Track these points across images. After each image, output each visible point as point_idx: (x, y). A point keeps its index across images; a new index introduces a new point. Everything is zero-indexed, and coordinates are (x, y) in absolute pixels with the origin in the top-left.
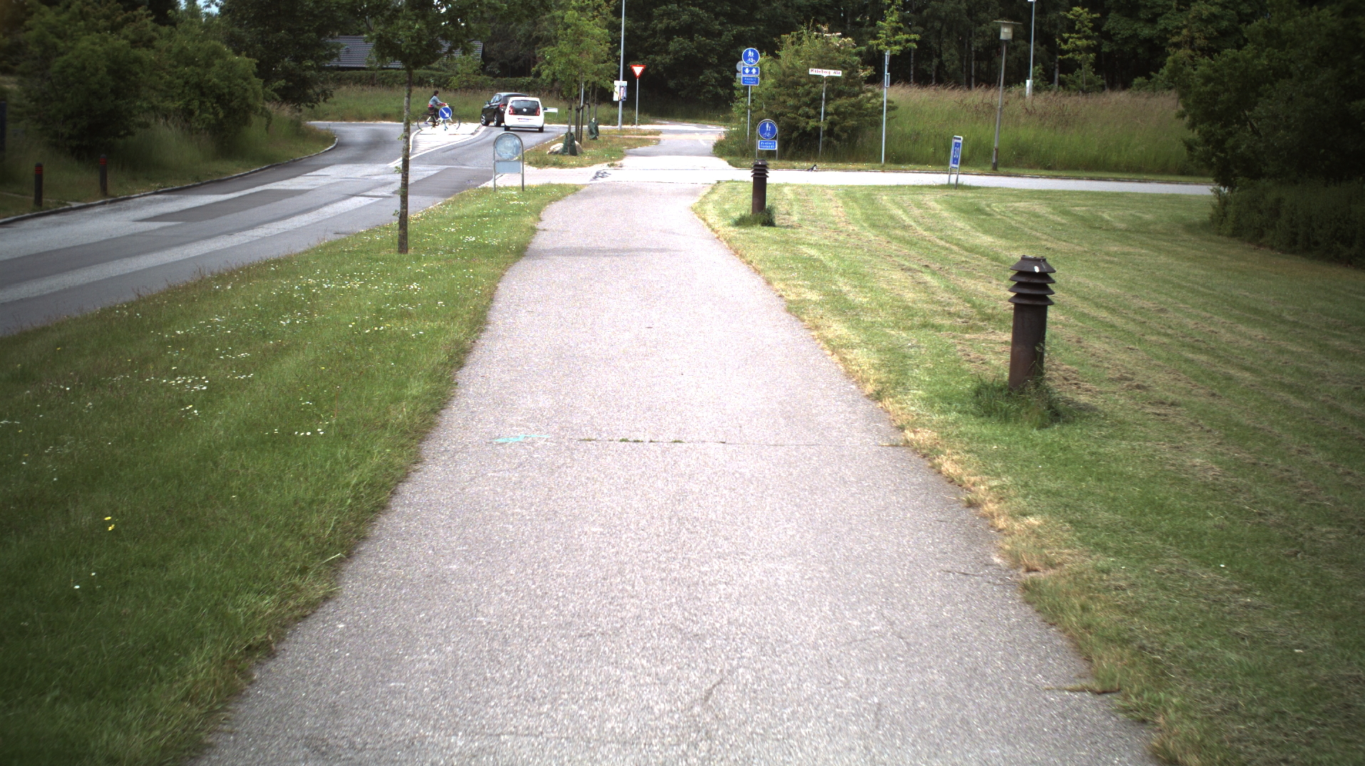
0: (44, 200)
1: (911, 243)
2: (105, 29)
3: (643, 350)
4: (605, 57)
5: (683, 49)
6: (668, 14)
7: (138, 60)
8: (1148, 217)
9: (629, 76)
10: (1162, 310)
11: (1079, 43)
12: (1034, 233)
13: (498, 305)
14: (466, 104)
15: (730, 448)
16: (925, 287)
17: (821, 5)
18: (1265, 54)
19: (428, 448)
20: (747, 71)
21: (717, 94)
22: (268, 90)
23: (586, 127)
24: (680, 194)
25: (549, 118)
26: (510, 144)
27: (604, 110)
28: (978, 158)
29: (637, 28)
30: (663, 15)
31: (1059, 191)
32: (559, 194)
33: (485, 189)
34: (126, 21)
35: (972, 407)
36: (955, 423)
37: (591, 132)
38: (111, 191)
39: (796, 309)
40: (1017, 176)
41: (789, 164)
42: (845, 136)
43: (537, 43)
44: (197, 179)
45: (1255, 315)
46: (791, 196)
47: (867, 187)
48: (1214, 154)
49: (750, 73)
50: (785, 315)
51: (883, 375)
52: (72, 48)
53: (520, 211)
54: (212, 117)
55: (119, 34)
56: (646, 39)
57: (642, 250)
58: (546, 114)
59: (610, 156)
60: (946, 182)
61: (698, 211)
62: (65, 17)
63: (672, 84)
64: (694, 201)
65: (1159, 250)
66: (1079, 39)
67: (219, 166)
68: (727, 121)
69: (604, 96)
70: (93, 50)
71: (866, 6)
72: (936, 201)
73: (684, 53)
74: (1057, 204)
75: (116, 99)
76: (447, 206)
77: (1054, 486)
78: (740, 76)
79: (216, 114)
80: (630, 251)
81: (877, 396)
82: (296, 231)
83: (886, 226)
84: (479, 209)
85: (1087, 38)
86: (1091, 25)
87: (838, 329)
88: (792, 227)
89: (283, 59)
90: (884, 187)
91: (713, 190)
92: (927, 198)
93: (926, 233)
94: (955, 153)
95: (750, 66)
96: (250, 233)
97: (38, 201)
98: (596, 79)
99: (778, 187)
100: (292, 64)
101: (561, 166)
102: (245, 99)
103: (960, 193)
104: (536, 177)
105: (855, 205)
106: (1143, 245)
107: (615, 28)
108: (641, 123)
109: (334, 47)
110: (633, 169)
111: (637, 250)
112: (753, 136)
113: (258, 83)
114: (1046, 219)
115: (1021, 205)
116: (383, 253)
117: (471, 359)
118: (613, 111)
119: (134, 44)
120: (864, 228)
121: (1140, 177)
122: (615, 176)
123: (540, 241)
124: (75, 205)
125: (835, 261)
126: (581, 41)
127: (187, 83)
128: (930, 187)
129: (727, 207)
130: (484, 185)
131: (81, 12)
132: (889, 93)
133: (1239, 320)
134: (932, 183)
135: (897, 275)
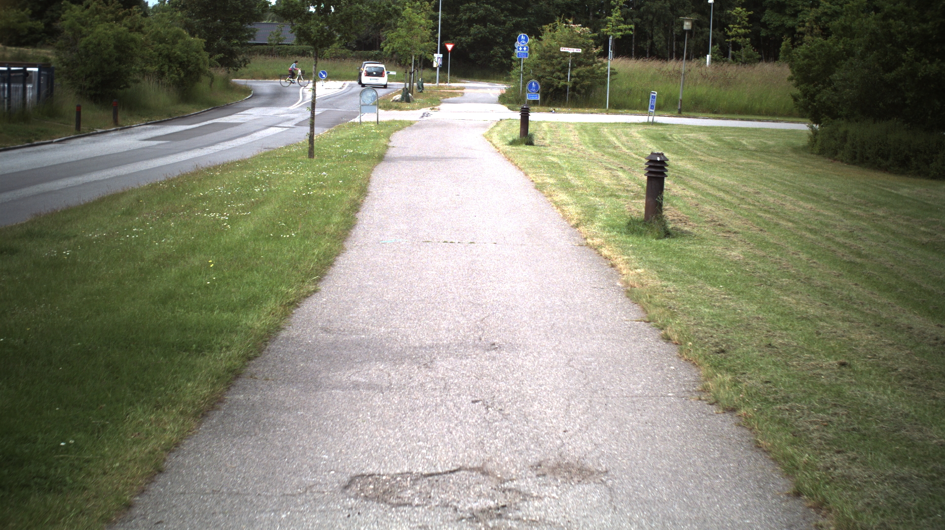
0: (82, 128)
1: (617, 156)
2: (112, 20)
3: (455, 206)
4: (428, 39)
5: (480, 33)
6: (470, 9)
7: (133, 40)
8: (771, 143)
9: (444, 51)
10: (758, 193)
11: (739, 31)
12: (695, 151)
13: (373, 184)
14: (335, 68)
15: (498, 246)
16: (617, 178)
17: (572, 3)
18: (841, 41)
19: (347, 245)
20: (521, 49)
21: (502, 62)
22: (213, 60)
23: (415, 84)
24: (477, 127)
25: (391, 78)
26: (370, 94)
27: (426, 73)
28: (668, 105)
29: (449, 18)
30: (466, 10)
31: (718, 127)
32: (400, 126)
33: (354, 123)
34: (125, 14)
35: (625, 230)
36: (614, 236)
37: (419, 88)
38: (120, 122)
39: (540, 187)
40: (694, 117)
41: (546, 109)
42: (583, 91)
43: (382, 28)
44: (170, 115)
45: (813, 196)
46: (546, 129)
47: (595, 124)
48: (809, 104)
49: (523, 50)
50: (533, 190)
51: (581, 217)
52: (91, 32)
53: (377, 136)
54: (176, 76)
55: (121, 24)
56: (455, 26)
57: (453, 158)
58: (389, 76)
59: (432, 103)
60: (646, 121)
61: (488, 137)
62: (87, 12)
63: (472, 56)
64: (485, 131)
65: (771, 162)
66: (739, 28)
67: (182, 107)
68: (508, 80)
69: (427, 64)
70: (106, 34)
71: (603, 4)
72: (638, 132)
73: (480, 36)
74: (714, 135)
75: (120, 64)
76: (331, 133)
77: (654, 259)
78: (517, 51)
79: (179, 75)
80: (446, 158)
81: (577, 226)
82: (240, 147)
83: (604, 147)
84: (351, 135)
85: (745, 28)
86: (747, 19)
87: (563, 197)
88: (544, 146)
89: (218, 39)
90: (607, 124)
91: (497, 125)
92: (633, 130)
93: (627, 151)
94: (652, 102)
95: (523, 45)
96: (213, 148)
97: (78, 127)
98: (422, 53)
99: (538, 123)
100: (224, 42)
101: (400, 109)
102: (197, 65)
103: (654, 128)
104: (386, 116)
105: (586, 135)
106: (761, 159)
107: (435, 19)
108: (451, 82)
109: (251, 31)
110: (446, 111)
111: (450, 158)
112: (524, 91)
113: (206, 55)
114: (706, 144)
115: (692, 135)
116: (299, 158)
117: (362, 209)
118: (433, 74)
119: (131, 29)
120: (589, 147)
121: (774, 119)
122: (435, 115)
123: (391, 153)
124: (99, 131)
125: (567, 164)
126: (413, 29)
127: (160, 54)
128: (636, 124)
129: (505, 134)
130: (352, 121)
131: (96, 9)
132: (612, 63)
133: (802, 199)
134: (637, 121)
135: (602, 172)
